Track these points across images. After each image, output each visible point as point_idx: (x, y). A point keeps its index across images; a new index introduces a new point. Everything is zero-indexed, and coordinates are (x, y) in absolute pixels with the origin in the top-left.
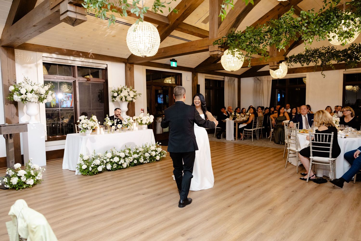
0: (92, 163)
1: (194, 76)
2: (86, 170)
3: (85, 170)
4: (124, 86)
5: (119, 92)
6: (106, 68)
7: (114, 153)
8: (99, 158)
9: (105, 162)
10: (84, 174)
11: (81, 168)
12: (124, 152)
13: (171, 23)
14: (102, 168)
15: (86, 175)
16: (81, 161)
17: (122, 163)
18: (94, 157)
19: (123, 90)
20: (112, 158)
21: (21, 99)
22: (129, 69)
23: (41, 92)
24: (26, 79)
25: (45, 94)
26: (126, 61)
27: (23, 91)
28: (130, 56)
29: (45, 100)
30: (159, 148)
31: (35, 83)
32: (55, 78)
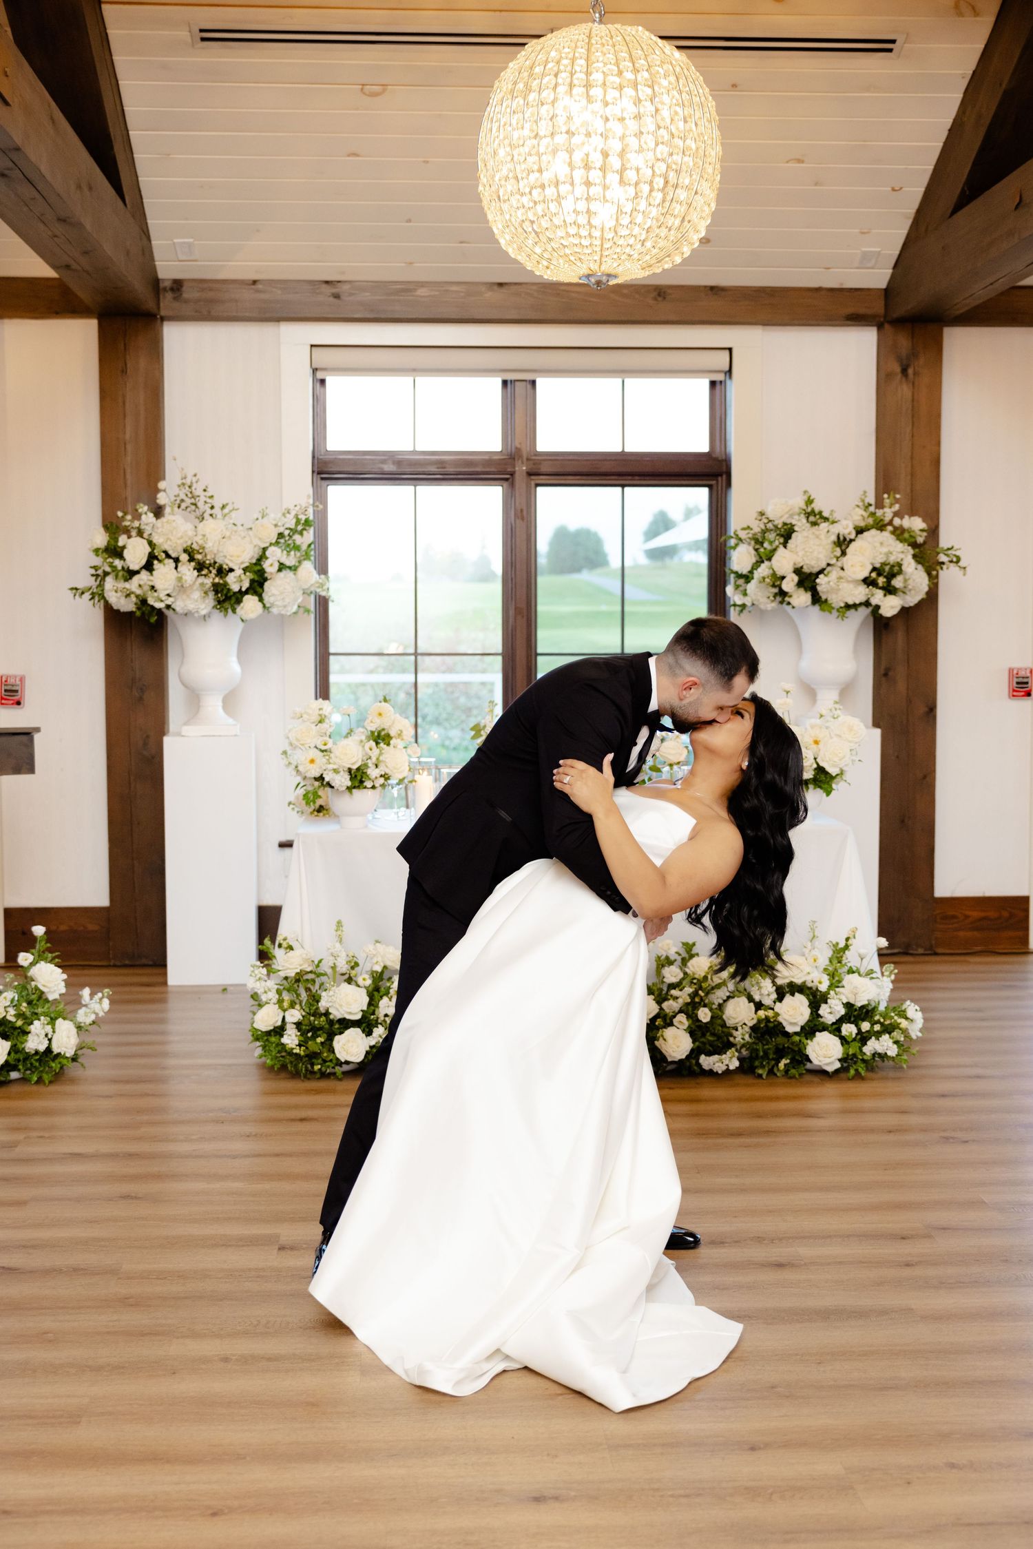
2: (274, 1040)
3: (269, 1034)
6: (725, 375)
8: (363, 979)
16: (255, 979)
21: (133, 598)
22: (898, 369)
23: (225, 557)
24: (190, 487)
25: (245, 570)
26: (879, 308)
27: (136, 552)
28: (895, 267)
29: (250, 601)
30: (860, 975)
31: (223, 507)
32: (390, 467)
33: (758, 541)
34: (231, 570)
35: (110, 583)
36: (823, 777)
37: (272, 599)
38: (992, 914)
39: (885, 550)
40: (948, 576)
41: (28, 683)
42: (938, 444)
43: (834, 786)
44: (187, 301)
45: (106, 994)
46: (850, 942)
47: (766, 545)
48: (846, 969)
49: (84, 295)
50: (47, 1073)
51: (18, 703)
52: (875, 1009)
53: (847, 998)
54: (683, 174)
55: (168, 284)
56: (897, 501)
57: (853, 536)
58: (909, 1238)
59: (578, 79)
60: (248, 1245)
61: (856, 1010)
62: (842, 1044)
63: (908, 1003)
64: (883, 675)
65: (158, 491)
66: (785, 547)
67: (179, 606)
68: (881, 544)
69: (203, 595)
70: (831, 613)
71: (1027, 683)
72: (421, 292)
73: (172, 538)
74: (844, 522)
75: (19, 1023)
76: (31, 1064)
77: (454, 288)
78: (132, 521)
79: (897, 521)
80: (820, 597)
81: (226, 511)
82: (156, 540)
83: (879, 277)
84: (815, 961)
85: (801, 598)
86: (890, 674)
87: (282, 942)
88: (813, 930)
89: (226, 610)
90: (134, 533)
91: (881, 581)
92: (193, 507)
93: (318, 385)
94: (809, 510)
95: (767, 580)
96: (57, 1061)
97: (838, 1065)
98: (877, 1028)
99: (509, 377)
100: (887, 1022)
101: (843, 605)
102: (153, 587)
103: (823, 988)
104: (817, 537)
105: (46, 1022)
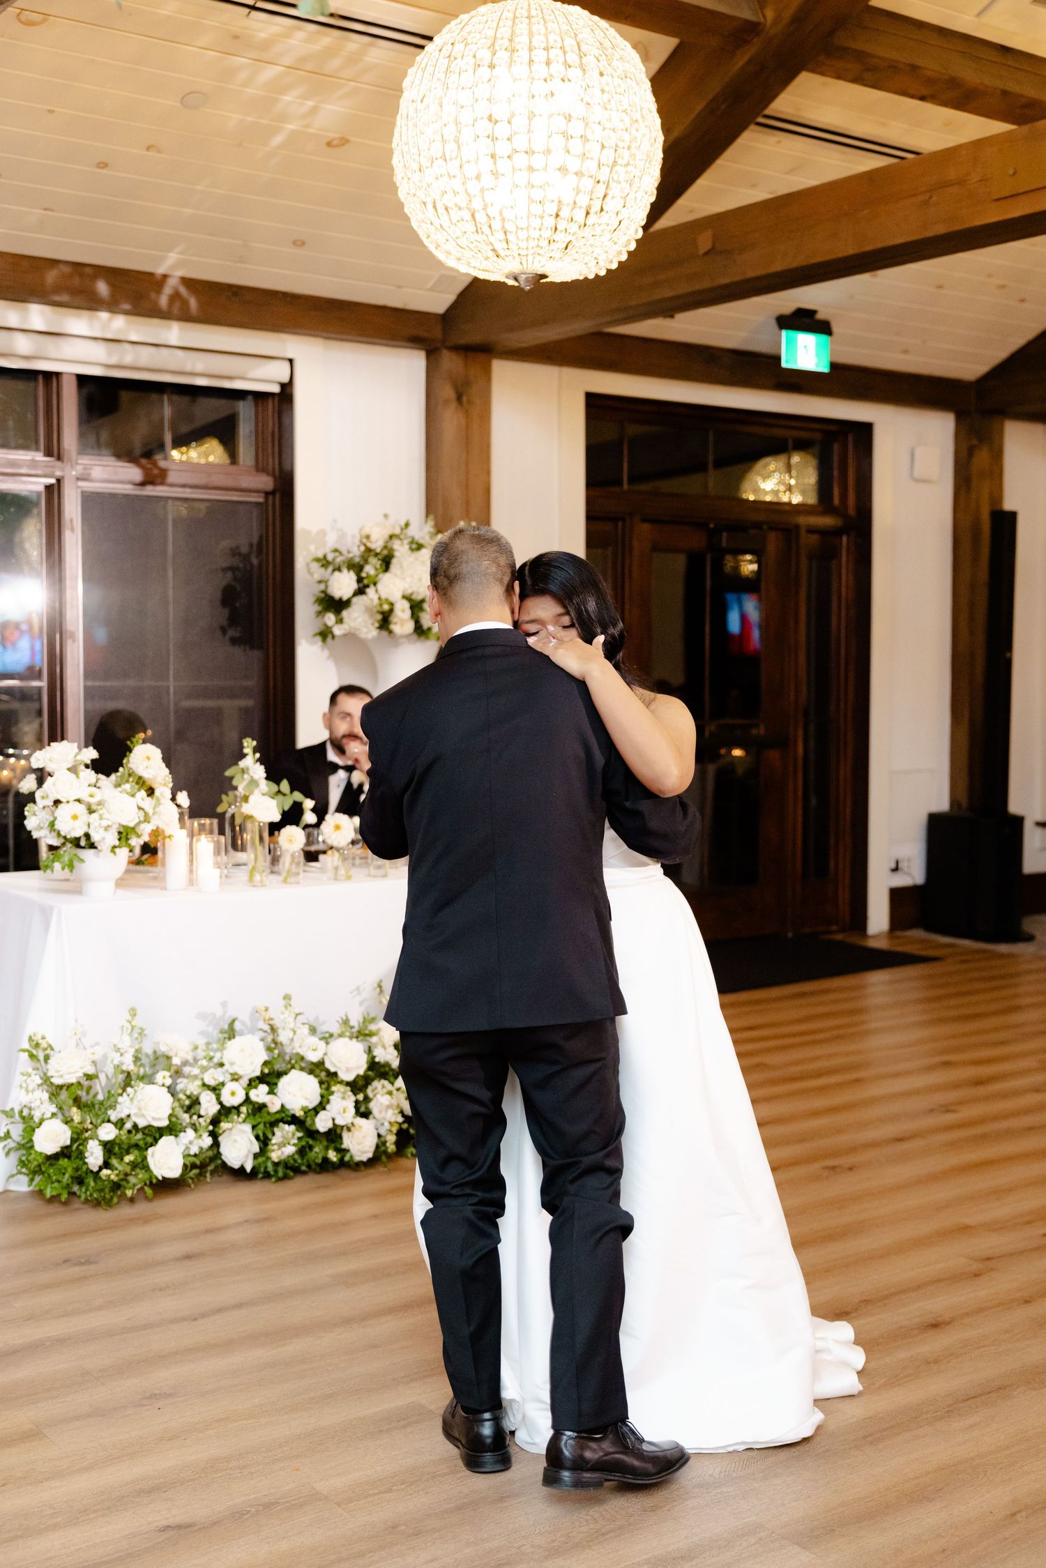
0: (113, 1107)
1: (975, 442)
2: (64, 1162)
3: (54, 1158)
4: (407, 525)
5: (369, 570)
6: (283, 386)
7: (283, 1037)
8: (163, 1077)
9: (209, 1106)
10: (48, 1193)
11: (28, 1146)
12: (362, 1034)
13: (776, 21)
14: (186, 1156)
15: (66, 1203)
16: (27, 1091)
17: (340, 1122)
18: (129, 1065)
19: (401, 549)
20: (269, 1078)
22: (452, 397)
26: (434, 331)
28: (462, 294)
33: (359, 566)
42: (488, 473)
47: (366, 570)
66: (387, 571)
85: (406, 628)
87: (40, 1041)
94: (403, 535)
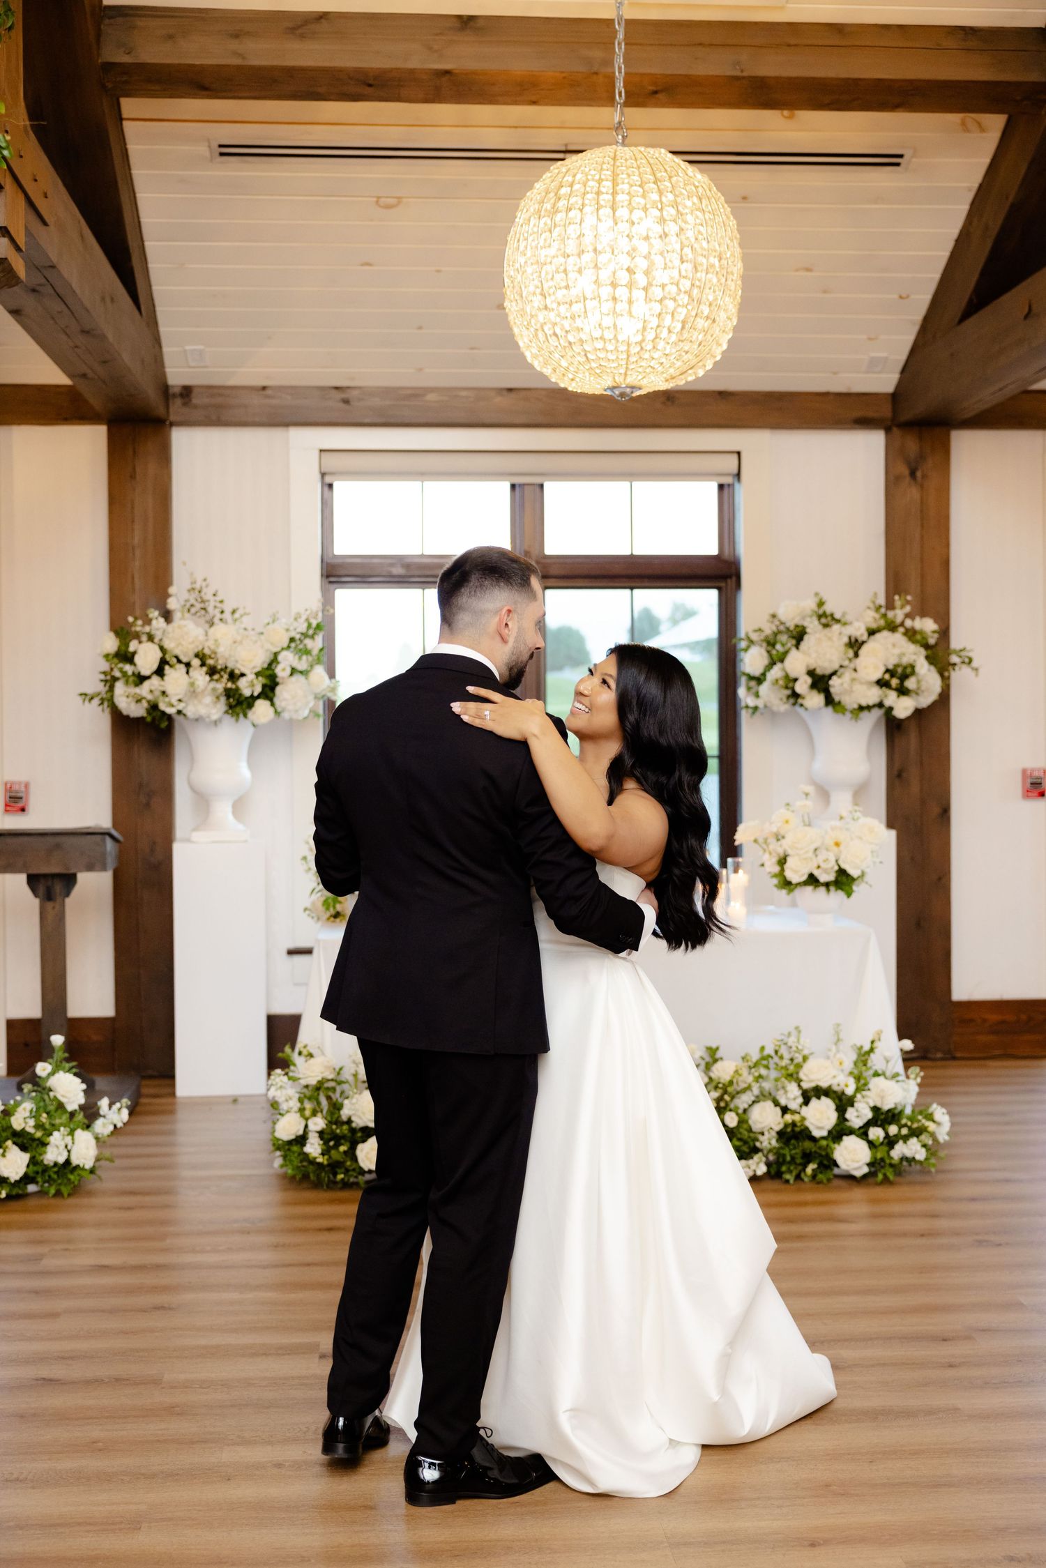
2: (296, 1150)
3: (291, 1144)
6: (734, 478)
16: (276, 1088)
21: (145, 704)
22: (906, 472)
23: (237, 661)
24: (200, 592)
25: (258, 674)
26: (886, 411)
27: (147, 657)
28: (903, 371)
29: (262, 706)
30: (886, 1078)
31: (234, 612)
32: (398, 571)
33: (770, 643)
34: (243, 675)
35: (120, 688)
36: (844, 879)
37: (283, 704)
38: (1010, 1017)
39: (897, 651)
40: (959, 677)
41: (32, 789)
42: (947, 545)
43: (854, 888)
44: (196, 407)
45: (124, 1105)
46: (875, 1045)
47: (778, 647)
48: (871, 1072)
49: (96, 402)
50: (65, 1185)
51: (23, 810)
52: (901, 1112)
53: (874, 1101)
54: (707, 290)
55: (177, 390)
56: (908, 602)
57: (865, 637)
58: (950, 1340)
59: (604, 200)
60: (289, 1354)
61: (882, 1114)
62: (870, 1148)
63: (935, 1106)
64: (896, 776)
65: (168, 596)
66: (797, 648)
67: (190, 711)
68: (894, 645)
69: (215, 699)
70: (844, 714)
71: (1041, 784)
72: (431, 397)
73: (183, 643)
74: (856, 624)
75: (39, 1134)
76: (50, 1176)
77: (464, 393)
78: (143, 626)
79: (908, 623)
80: (833, 700)
81: (237, 615)
82: (168, 644)
83: (886, 382)
84: (841, 1064)
85: (815, 700)
86: (904, 775)
87: (302, 1049)
88: (837, 1033)
89: (238, 715)
90: (144, 638)
91: (895, 682)
92: (203, 612)
93: (326, 489)
94: (821, 612)
95: (781, 682)
96: (76, 1173)
97: (866, 1170)
98: (905, 1131)
99: (518, 480)
100: (915, 1125)
101: (856, 706)
102: (164, 693)
103: (850, 1091)
104: (830, 639)
105: (66, 1133)
